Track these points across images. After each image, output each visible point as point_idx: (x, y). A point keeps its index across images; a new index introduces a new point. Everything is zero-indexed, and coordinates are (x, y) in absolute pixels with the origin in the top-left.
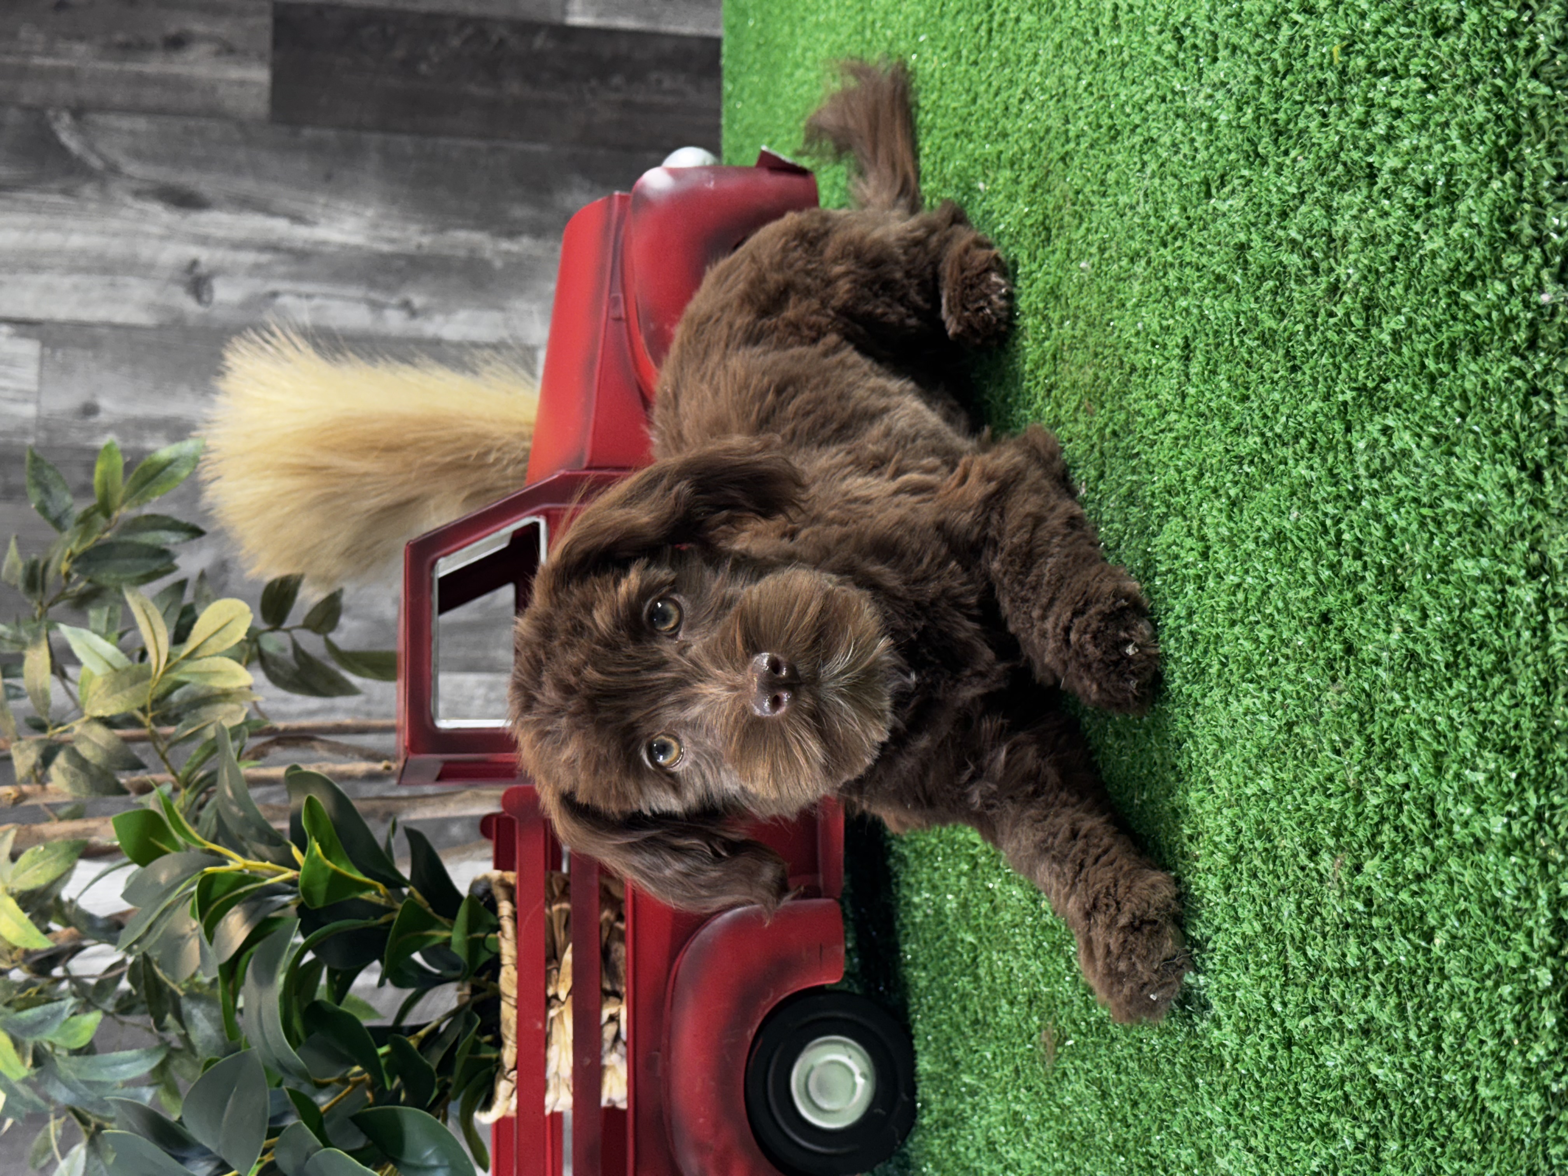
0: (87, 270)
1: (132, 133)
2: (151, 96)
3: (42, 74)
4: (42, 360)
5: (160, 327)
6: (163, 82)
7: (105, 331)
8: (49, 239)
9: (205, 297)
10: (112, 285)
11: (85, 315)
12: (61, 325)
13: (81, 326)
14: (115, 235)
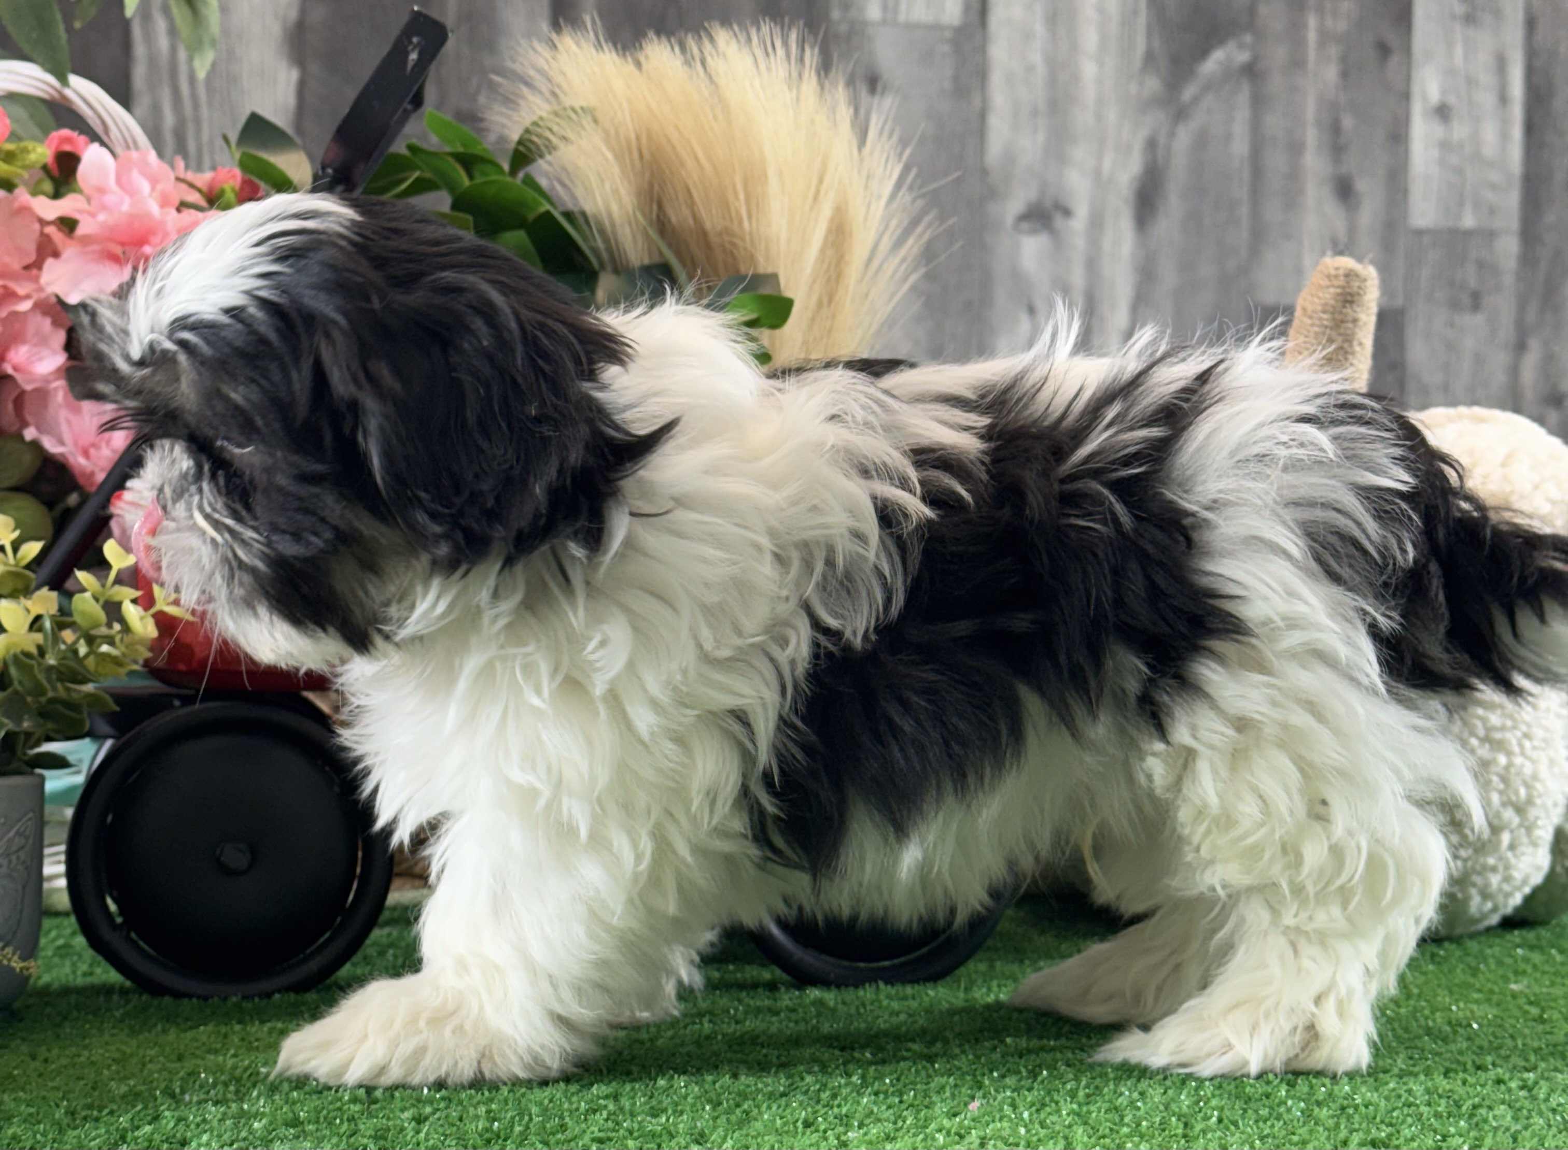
0: (1052, 80)
1: (1228, 137)
2: (1276, 161)
3: (1296, 28)
4: (936, 27)
5: (984, 172)
6: (1294, 175)
7: (977, 102)
8: (1089, 38)
9: (1025, 225)
10: (1035, 113)
11: (996, 79)
12: (983, 49)
13: (982, 74)
14: (1099, 117)
